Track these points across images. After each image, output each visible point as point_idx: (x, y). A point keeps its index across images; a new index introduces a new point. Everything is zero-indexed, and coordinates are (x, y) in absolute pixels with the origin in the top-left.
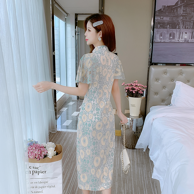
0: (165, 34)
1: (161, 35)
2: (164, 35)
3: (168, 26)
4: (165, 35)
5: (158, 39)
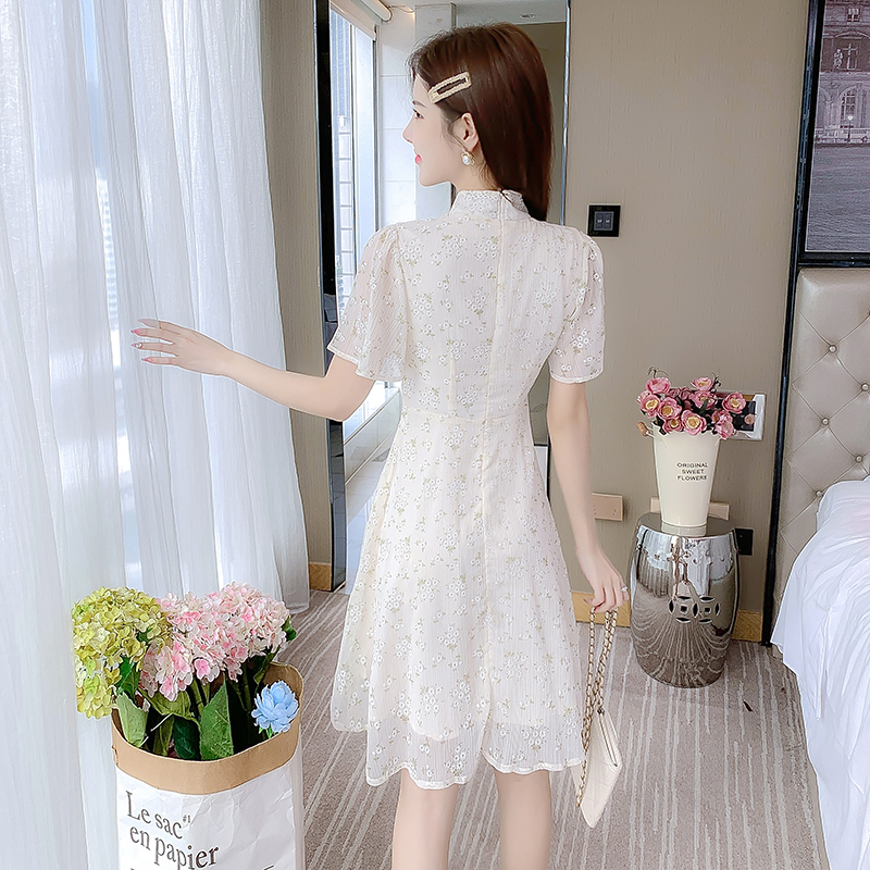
1: (849, 106)
2: (864, 103)
4: (868, 106)
5: (835, 127)
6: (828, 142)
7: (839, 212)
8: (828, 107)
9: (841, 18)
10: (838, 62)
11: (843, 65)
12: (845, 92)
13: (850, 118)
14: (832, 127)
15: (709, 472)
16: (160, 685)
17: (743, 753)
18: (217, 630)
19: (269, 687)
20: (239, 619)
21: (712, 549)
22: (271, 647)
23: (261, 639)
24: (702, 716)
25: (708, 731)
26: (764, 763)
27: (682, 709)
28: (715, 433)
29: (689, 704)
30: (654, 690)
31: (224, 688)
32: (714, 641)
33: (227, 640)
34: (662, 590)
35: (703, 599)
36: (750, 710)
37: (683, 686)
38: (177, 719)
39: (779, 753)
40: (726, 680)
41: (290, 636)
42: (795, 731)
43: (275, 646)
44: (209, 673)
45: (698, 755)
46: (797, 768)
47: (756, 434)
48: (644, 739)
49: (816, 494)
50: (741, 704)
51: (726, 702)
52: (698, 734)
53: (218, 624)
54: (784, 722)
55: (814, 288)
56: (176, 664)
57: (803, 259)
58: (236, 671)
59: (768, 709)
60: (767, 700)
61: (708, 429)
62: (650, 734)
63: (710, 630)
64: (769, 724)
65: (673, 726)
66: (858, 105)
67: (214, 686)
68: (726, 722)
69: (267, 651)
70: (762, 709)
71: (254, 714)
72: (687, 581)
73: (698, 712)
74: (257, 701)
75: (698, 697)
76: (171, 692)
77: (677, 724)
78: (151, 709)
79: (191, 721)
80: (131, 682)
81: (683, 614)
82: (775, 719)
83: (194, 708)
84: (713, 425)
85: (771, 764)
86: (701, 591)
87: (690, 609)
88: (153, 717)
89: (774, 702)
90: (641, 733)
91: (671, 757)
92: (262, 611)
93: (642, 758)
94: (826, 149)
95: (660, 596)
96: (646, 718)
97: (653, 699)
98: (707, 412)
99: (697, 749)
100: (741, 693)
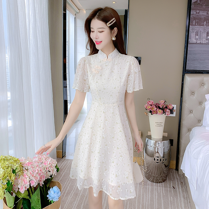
0: (202, 33)
1: (197, 34)
6: (192, 43)
8: (192, 34)
9: (195, 13)
12: (196, 31)
13: (197, 37)
14: (192, 39)
15: (163, 124)
16: (19, 189)
17: (174, 200)
18: (37, 168)
24: (163, 190)
25: (164, 194)
26: (179, 202)
27: (157, 189)
29: (159, 188)
30: (150, 184)
31: (39, 189)
33: (40, 172)
34: (152, 155)
36: (174, 188)
37: (157, 183)
38: (24, 199)
39: (182, 199)
40: (168, 181)
44: (34, 184)
45: (162, 201)
46: (187, 203)
48: (148, 197)
49: (189, 130)
50: (172, 187)
51: (168, 186)
52: (162, 195)
53: (38, 166)
54: (183, 191)
56: (25, 182)
58: (42, 183)
59: (179, 188)
60: (178, 185)
61: (164, 113)
62: (150, 196)
63: (164, 166)
64: (179, 192)
65: (155, 193)
66: (199, 34)
68: (169, 192)
70: (177, 188)
73: (161, 189)
75: (161, 185)
76: (23, 191)
77: (156, 193)
78: (16, 196)
79: (28, 199)
80: (10, 188)
81: (157, 161)
82: (181, 190)
83: (29, 195)
85: (181, 202)
86: (162, 155)
87: (159, 160)
88: (17, 198)
89: (180, 186)
91: (156, 202)
92: (50, 162)
93: (148, 202)
95: (152, 157)
96: (148, 192)
97: (150, 187)
98: (163, 109)
99: (162, 199)
100: (172, 184)
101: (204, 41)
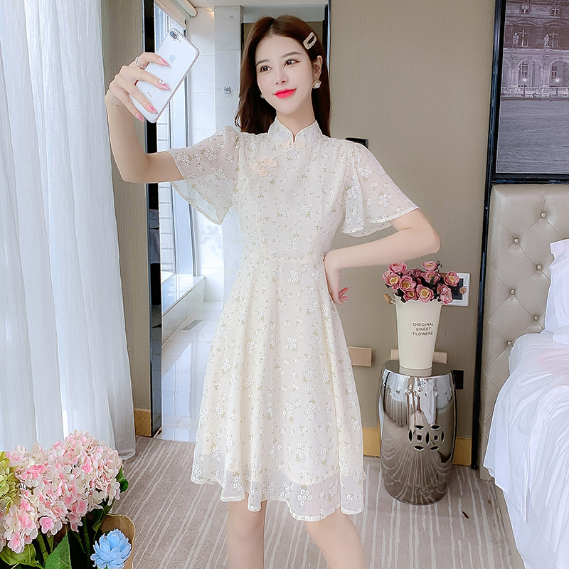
0: (537, 67)
1: (524, 72)
2: (534, 70)
3: (547, 39)
4: (537, 72)
5: (514, 86)
6: (511, 96)
7: (518, 145)
8: (510, 72)
9: (517, 11)
10: (515, 42)
11: (520, 43)
12: (521, 62)
13: (525, 80)
14: (513, 85)
15: (434, 329)
17: (465, 548)
18: (61, 485)
19: (106, 535)
20: (80, 471)
21: (438, 385)
22: (107, 500)
23: (99, 491)
24: (434, 524)
25: (439, 534)
26: (480, 554)
27: (420, 521)
28: (439, 300)
29: (424, 517)
30: (399, 508)
31: (66, 539)
32: (440, 467)
33: (69, 494)
34: (402, 421)
35: (433, 427)
36: (467, 517)
37: (419, 504)
39: (490, 545)
40: (449, 498)
41: (123, 486)
42: (500, 529)
43: (111, 498)
44: (53, 528)
45: (433, 552)
46: (503, 556)
47: (464, 302)
48: (393, 544)
49: (508, 344)
50: (461, 514)
51: (450, 513)
52: (432, 537)
53: (62, 477)
54: (492, 524)
55: (503, 197)
56: (23, 523)
57: (494, 178)
58: (77, 523)
59: (480, 516)
60: (479, 509)
61: (435, 298)
62: (398, 540)
63: (437, 457)
64: (481, 527)
66: (530, 71)
67: (58, 538)
68: (452, 527)
69: (104, 503)
70: (475, 516)
71: (92, 558)
72: (420, 411)
73: (431, 522)
74: (96, 547)
75: (430, 511)
77: (416, 531)
81: (419, 443)
82: (485, 522)
83: (39, 556)
84: (438, 295)
85: (485, 555)
86: (431, 421)
87: (424, 438)
89: (484, 510)
90: (391, 539)
91: (414, 554)
92: (99, 461)
93: (393, 557)
94: (510, 101)
95: (402, 426)
96: (394, 528)
97: (399, 515)
98: (434, 286)
99: (432, 547)
100: (460, 505)
101: (545, 91)
